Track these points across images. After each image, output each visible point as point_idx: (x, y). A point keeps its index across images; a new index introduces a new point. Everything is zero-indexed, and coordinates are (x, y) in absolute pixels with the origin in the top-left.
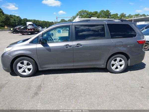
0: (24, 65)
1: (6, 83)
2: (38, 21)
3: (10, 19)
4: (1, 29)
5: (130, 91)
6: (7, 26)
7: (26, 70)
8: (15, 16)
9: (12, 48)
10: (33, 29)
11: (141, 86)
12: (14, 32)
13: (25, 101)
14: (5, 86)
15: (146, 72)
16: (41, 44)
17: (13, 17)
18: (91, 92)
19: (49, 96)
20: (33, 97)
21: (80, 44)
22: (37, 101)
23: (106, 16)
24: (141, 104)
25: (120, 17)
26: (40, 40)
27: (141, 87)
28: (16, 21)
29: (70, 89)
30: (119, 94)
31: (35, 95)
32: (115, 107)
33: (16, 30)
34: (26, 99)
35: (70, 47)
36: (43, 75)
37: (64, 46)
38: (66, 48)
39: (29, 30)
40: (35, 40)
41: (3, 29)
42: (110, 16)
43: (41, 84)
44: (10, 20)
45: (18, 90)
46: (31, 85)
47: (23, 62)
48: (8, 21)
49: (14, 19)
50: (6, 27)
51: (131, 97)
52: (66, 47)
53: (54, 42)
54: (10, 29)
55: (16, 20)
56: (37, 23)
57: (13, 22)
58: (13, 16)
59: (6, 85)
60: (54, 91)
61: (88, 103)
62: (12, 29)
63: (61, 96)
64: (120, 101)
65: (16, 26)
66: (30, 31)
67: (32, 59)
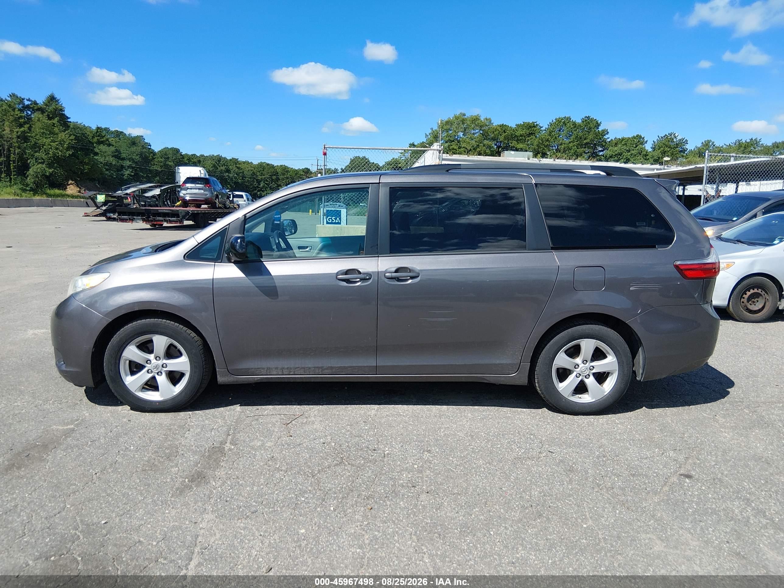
0: (152, 357)
1: (67, 434)
2: (235, 161)
3: (96, 150)
4: (49, 195)
5: (623, 489)
6: (76, 181)
7: (162, 380)
8: (119, 134)
9: (106, 275)
10: (206, 202)
11: (682, 472)
12: (114, 212)
13: (147, 505)
14: (61, 444)
15: (724, 416)
16: (235, 263)
17: (112, 140)
18: (442, 484)
19: (255, 488)
20: (181, 491)
21: (410, 270)
22: (200, 504)
23: (581, 145)
24: (660, 539)
25: (657, 153)
26: (233, 246)
27: (681, 475)
28: (123, 159)
29: (353, 465)
30: (570, 495)
31: (192, 481)
32: (536, 544)
33: (122, 204)
34: (154, 496)
35: (363, 280)
36: (238, 408)
37: (337, 274)
38: (344, 284)
39: (186, 203)
40: (208, 246)
41: (58, 196)
42: (602, 146)
43: (223, 443)
44: (96, 154)
45: (120, 460)
46: (177, 443)
47: (151, 341)
48: (86, 160)
49: (112, 149)
50: (72, 190)
51: (621, 512)
52: (347, 281)
53: (293, 257)
54: (94, 199)
55: (123, 155)
56: (228, 171)
57: (109, 166)
58: (112, 133)
59: (69, 439)
60: (279, 470)
61: (422, 521)
62: (101, 198)
63: (305, 492)
64: (567, 524)
65: (123, 183)
66: (191, 209)
67: (189, 331)
